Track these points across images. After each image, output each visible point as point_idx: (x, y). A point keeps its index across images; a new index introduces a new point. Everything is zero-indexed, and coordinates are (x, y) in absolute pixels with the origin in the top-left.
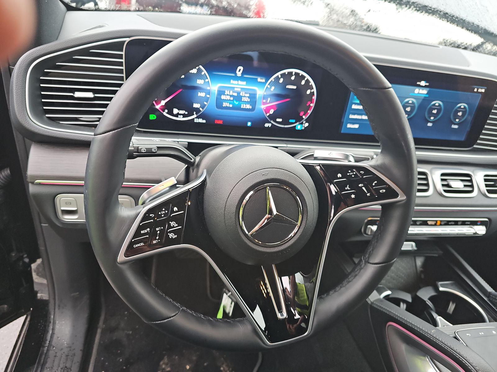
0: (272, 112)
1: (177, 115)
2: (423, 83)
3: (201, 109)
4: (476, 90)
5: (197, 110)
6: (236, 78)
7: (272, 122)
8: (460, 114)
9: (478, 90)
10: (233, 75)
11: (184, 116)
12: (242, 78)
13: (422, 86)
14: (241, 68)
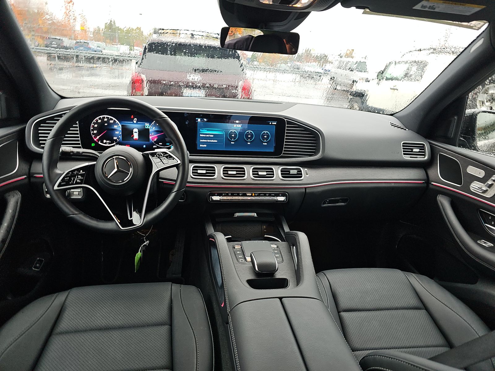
0: (155, 140)
1: (106, 143)
2: (237, 122)
3: (118, 140)
4: (270, 123)
5: (116, 140)
6: (134, 123)
7: (157, 145)
8: (266, 137)
9: (272, 123)
10: (132, 122)
11: (109, 143)
12: (137, 123)
13: (237, 123)
14: (136, 119)
